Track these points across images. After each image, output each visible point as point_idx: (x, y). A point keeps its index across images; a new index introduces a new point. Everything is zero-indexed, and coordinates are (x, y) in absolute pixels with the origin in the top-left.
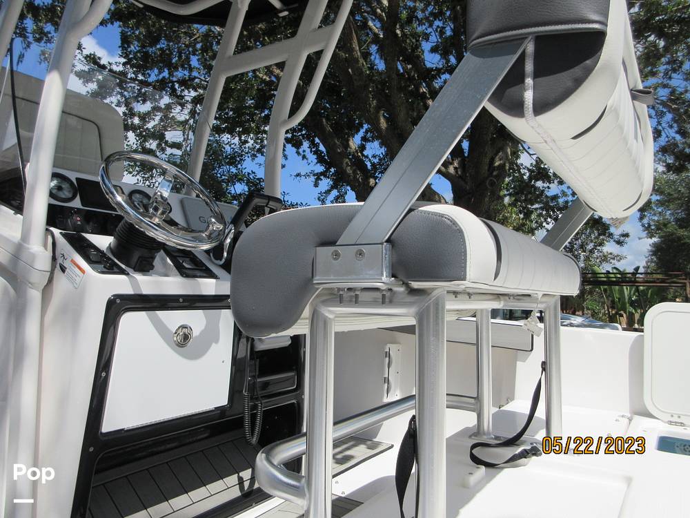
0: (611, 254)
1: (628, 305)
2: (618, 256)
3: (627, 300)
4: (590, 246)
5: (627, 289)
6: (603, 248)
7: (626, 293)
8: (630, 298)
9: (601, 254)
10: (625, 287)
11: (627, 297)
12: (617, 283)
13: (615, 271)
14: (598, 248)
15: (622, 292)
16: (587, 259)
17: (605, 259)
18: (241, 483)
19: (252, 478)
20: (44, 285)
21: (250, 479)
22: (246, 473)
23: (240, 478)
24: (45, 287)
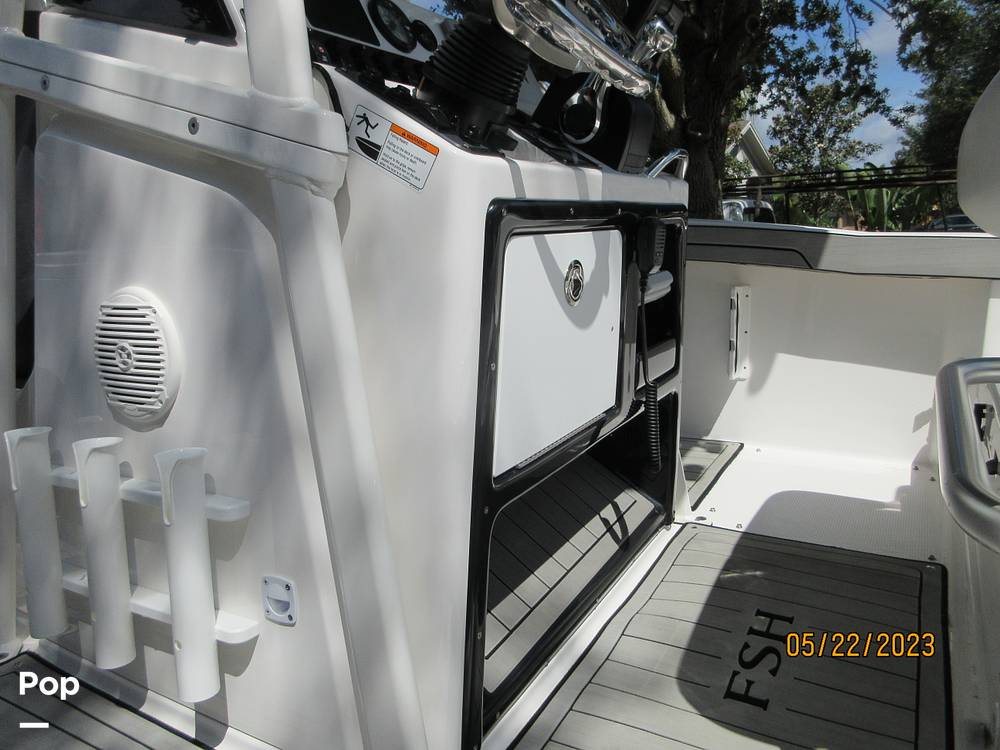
0: (859, 143)
1: (886, 218)
2: (870, 145)
3: (886, 211)
4: (830, 133)
5: (887, 193)
6: (850, 135)
7: (886, 200)
8: (891, 206)
9: (845, 144)
10: (884, 190)
11: (886, 206)
12: (871, 184)
13: (868, 167)
14: (843, 135)
15: (879, 198)
16: (824, 152)
17: (850, 151)
18: (610, 529)
19: (620, 519)
20: (340, 187)
21: (618, 520)
22: (608, 512)
23: (605, 521)
24: (340, 190)
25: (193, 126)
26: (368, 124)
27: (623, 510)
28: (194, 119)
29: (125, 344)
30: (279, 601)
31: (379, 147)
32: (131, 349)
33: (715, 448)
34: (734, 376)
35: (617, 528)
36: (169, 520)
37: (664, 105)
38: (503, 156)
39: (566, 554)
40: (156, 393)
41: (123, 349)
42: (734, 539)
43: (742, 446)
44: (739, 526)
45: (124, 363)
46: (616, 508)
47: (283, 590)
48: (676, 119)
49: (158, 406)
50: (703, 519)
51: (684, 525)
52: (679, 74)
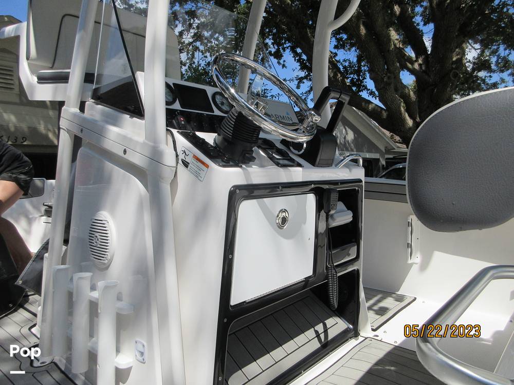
18: (318, 335)
19: (326, 331)
20: (172, 179)
21: (324, 332)
22: (320, 328)
23: (316, 332)
24: (172, 180)
25: (125, 152)
26: (186, 154)
27: (328, 327)
28: (125, 149)
29: (97, 234)
30: (140, 352)
31: (189, 163)
32: (99, 237)
33: (400, 299)
34: (410, 262)
35: (322, 336)
36: (101, 310)
37: (407, 115)
38: (241, 167)
39: (289, 346)
40: (106, 256)
41: (96, 237)
42: (388, 349)
43: (415, 299)
44: (396, 342)
45: (96, 242)
46: (325, 325)
47: (141, 346)
48: (414, 122)
49: (106, 262)
50: (377, 336)
51: (366, 338)
52: (414, 100)
